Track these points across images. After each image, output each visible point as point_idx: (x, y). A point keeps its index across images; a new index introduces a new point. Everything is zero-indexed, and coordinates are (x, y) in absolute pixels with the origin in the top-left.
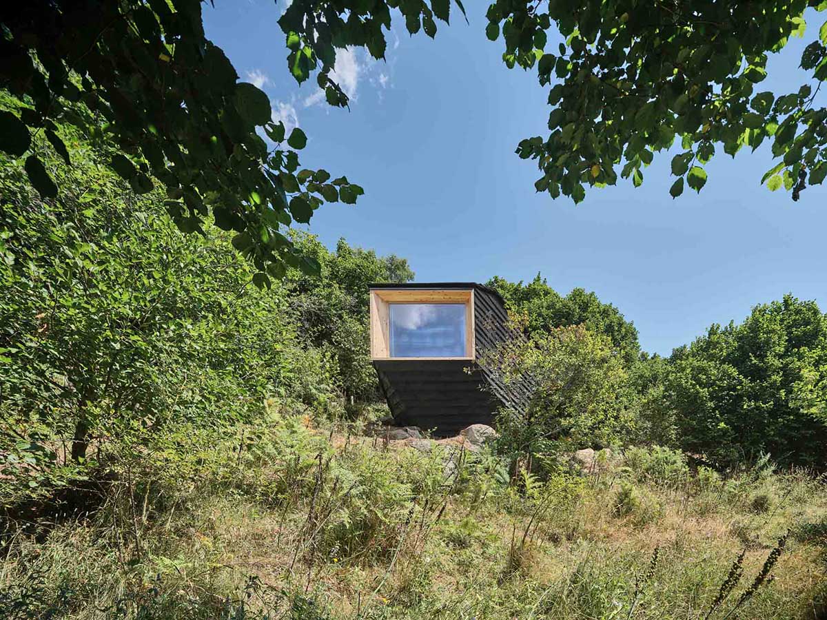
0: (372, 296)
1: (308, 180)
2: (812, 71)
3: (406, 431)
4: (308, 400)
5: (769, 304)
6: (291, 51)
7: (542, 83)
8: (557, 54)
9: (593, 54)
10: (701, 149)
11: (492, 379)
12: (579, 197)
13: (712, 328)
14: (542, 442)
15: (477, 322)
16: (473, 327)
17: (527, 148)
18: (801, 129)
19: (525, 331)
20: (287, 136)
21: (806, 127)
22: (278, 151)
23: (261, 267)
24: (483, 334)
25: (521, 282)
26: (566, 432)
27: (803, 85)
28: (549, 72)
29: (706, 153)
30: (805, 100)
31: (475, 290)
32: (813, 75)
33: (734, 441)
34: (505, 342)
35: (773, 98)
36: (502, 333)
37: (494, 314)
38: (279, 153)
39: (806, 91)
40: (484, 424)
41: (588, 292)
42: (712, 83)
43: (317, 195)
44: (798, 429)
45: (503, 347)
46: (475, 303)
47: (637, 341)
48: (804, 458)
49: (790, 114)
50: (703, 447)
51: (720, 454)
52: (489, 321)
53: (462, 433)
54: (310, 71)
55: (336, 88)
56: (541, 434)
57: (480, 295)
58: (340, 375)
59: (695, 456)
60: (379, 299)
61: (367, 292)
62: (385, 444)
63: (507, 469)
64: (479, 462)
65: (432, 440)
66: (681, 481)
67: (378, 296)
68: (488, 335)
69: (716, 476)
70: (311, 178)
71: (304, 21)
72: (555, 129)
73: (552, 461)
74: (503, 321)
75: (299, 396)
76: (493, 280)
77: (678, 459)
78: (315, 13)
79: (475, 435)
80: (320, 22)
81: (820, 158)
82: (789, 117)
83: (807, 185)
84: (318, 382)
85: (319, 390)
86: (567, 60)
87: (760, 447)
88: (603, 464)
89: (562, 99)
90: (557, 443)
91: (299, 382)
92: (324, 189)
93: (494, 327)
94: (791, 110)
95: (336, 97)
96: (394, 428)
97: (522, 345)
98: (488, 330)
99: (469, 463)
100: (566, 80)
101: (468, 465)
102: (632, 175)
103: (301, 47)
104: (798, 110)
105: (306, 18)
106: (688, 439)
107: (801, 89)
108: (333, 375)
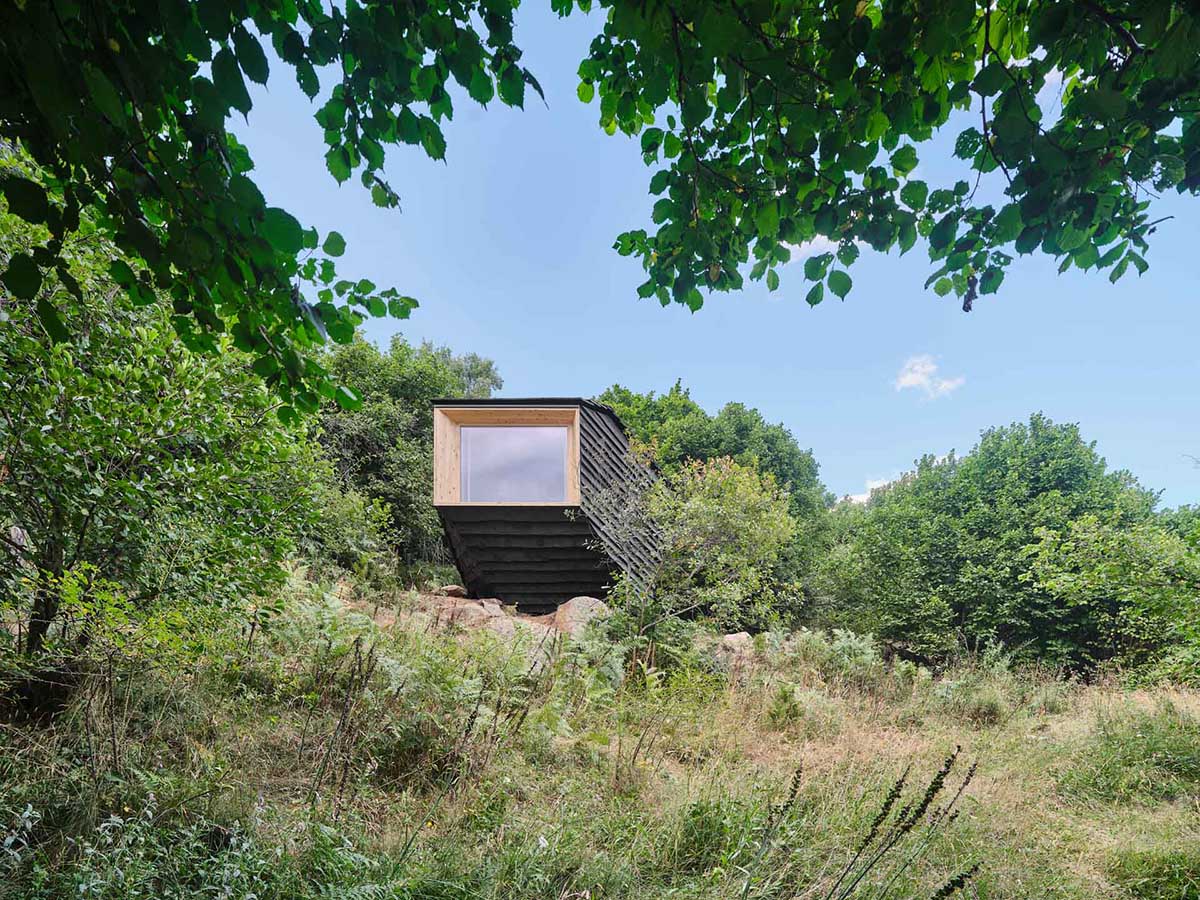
0: (438, 414)
1: (348, 291)
2: (971, 161)
3: (482, 605)
4: (346, 560)
5: (1007, 426)
6: (330, 147)
7: (648, 162)
8: (666, 128)
9: (710, 130)
10: (842, 250)
11: (603, 532)
12: (696, 304)
13: (924, 460)
14: (671, 621)
15: (584, 452)
16: (578, 460)
17: (629, 243)
18: (963, 229)
19: (653, 466)
20: (322, 241)
21: (969, 227)
22: (311, 259)
23: (286, 398)
24: (592, 471)
25: (652, 393)
26: (706, 609)
27: (958, 181)
28: (655, 150)
29: (849, 255)
30: (963, 197)
31: (581, 408)
32: (972, 165)
33: (954, 623)
34: (623, 481)
35: (926, 191)
36: (618, 468)
37: (608, 443)
38: (312, 261)
39: (962, 188)
40: (591, 597)
41: (748, 409)
42: (849, 174)
43: (360, 309)
44: (1043, 608)
45: (621, 489)
46: (581, 426)
47: (817, 477)
48: (1055, 648)
49: (948, 212)
50: (908, 631)
51: (932, 642)
52: (601, 451)
53: (560, 608)
54: (353, 170)
55: (384, 187)
56: (671, 612)
57: (588, 415)
58: (392, 526)
59: (897, 645)
60: (447, 420)
61: (429, 411)
62: (450, 623)
63: (621, 660)
64: (580, 650)
65: (516, 619)
66: (872, 680)
67: (445, 414)
68: (599, 471)
69: (924, 673)
70: (352, 289)
71: (346, 117)
72: (664, 223)
73: (684, 650)
74: (621, 453)
75: (334, 556)
76: (612, 390)
77: (867, 648)
78: (359, 107)
79: (579, 612)
80: (366, 116)
81: (992, 263)
82: (947, 216)
83: (978, 294)
84: (360, 537)
85: (361, 547)
86: (678, 136)
87: (990, 632)
88: (762, 655)
89: (669, 187)
90: (694, 624)
91: (334, 536)
92: (368, 302)
93: (608, 460)
94: (948, 208)
95: (386, 197)
96: (464, 601)
97: (647, 485)
98: (599, 465)
99: (567, 651)
100: (673, 165)
101: (566, 654)
102: (765, 277)
103: (342, 143)
104: (957, 208)
105: (348, 112)
106: (886, 620)
107: (957, 184)
108: (383, 527)
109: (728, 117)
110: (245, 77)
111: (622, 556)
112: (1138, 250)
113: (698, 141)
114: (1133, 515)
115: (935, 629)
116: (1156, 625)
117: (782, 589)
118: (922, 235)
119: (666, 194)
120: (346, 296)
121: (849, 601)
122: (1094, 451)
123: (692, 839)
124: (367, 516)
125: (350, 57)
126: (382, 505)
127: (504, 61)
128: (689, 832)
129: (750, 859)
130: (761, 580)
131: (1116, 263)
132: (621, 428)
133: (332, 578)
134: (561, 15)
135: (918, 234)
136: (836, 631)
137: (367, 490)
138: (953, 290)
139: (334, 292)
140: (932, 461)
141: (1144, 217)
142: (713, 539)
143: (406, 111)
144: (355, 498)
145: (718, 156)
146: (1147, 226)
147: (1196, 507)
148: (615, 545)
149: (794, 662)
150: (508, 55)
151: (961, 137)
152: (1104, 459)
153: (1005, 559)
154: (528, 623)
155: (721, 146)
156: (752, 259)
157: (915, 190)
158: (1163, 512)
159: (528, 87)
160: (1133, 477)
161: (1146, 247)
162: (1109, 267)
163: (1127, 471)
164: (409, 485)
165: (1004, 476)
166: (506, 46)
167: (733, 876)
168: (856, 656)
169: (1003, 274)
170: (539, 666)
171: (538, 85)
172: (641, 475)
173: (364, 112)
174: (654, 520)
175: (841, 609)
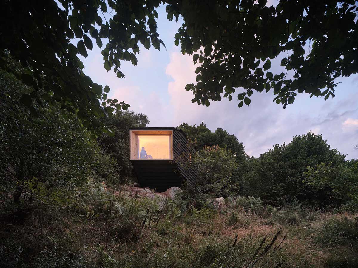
1: (110, 102)
2: (285, 67)
3: (144, 189)
4: (104, 176)
5: (301, 135)
6: (105, 61)
7: (195, 64)
8: (200, 54)
9: (212, 55)
10: (248, 91)
11: (180, 168)
12: (208, 104)
13: (276, 146)
14: (200, 194)
15: (174, 144)
16: (173, 146)
17: (189, 87)
18: (283, 86)
19: (195, 148)
21: (285, 85)
22: (100, 94)
23: (93, 132)
24: (177, 149)
25: (195, 125)
26: (211, 191)
27: (282, 72)
28: (197, 60)
29: (250, 93)
30: (283, 77)
31: (174, 130)
33: (284, 194)
34: (186, 152)
35: (273, 75)
36: (185, 148)
37: (182, 141)
39: (283, 74)
40: (177, 187)
41: (223, 130)
42: (250, 70)
43: (113, 107)
44: (310, 190)
45: (186, 155)
46: (173, 136)
47: (244, 151)
48: (313, 202)
49: (279, 81)
50: (270, 197)
51: (278, 200)
52: (180, 143)
53: (168, 190)
54: (111, 67)
55: (120, 72)
56: (200, 191)
57: (176, 133)
58: (117, 166)
59: (267, 201)
60: (134, 134)
61: (128, 131)
62: (136, 195)
63: (186, 205)
64: (174, 202)
65: (155, 193)
66: (260, 211)
67: (133, 132)
68: (179, 149)
69: (275, 209)
70: (111, 102)
71: (110, 53)
72: (199, 81)
73: (204, 202)
74: (186, 144)
75: (100, 175)
76: (183, 124)
77: (259, 202)
78: (113, 50)
79: (173, 191)
80: (115, 52)
81: (291, 95)
82: (279, 82)
83: (288, 104)
84: (108, 169)
85: (108, 172)
86: (203, 56)
87: (294, 197)
88: (227, 204)
89: (201, 71)
90: (207, 195)
91: (100, 169)
92: (116, 105)
93: (182, 146)
94: (279, 80)
95: (120, 75)
96: (139, 188)
97: (193, 153)
98: (179, 147)
99: (170, 203)
100: (202, 65)
101: (170, 204)
102: (228, 97)
103: (108, 60)
104: (281, 80)
105: (110, 52)
106: (264, 194)
107: (281, 73)
108: (115, 166)
109: (218, 51)
110: (86, 48)
111: (186, 175)
112: (332, 91)
113: (209, 58)
114: (337, 162)
115: (278, 196)
116: (343, 195)
117: (233, 184)
118: (272, 87)
119: (200, 73)
120: (110, 103)
121: (253, 188)
122: (327, 143)
123: (207, 256)
124: (110, 163)
125: (111, 36)
126: (114, 159)
127: (154, 37)
128: (206, 254)
129: (223, 261)
130: (227, 182)
131: (326, 95)
132: (186, 136)
133: (100, 181)
134: (170, 20)
135: (271, 87)
136: (249, 197)
137: (110, 155)
138: (281, 102)
139: (106, 102)
140: (278, 146)
141: (334, 82)
142: (213, 170)
143: (126, 51)
144: (107, 157)
145: (215, 62)
146: (334, 85)
147: (357, 160)
148: (184, 171)
149: (237, 206)
150: (155, 36)
151: (282, 60)
152: (329, 145)
153: (299, 175)
154: (158, 195)
155: (215, 60)
156: (224, 92)
157: (270, 75)
158: (346, 161)
159: (161, 44)
160: (338, 150)
161: (334, 91)
162: (324, 96)
163: (336, 149)
164: (122, 154)
165: (300, 150)
166: (155, 33)
167: (218, 266)
168: (255, 204)
169: (294, 98)
170: (162, 207)
171: (164, 44)
172: (192, 151)
173: (115, 51)
174: (196, 164)
175: (251, 190)
